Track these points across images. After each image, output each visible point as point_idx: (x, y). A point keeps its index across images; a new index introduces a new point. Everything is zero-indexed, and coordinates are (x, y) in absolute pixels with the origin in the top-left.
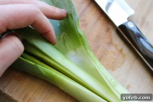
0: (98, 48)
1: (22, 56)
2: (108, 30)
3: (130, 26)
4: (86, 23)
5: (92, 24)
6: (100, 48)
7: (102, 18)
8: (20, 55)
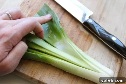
0: (73, 38)
1: (27, 51)
2: (77, 27)
3: (90, 21)
4: (63, 25)
5: (67, 25)
6: (74, 39)
7: (73, 20)
8: (26, 50)
